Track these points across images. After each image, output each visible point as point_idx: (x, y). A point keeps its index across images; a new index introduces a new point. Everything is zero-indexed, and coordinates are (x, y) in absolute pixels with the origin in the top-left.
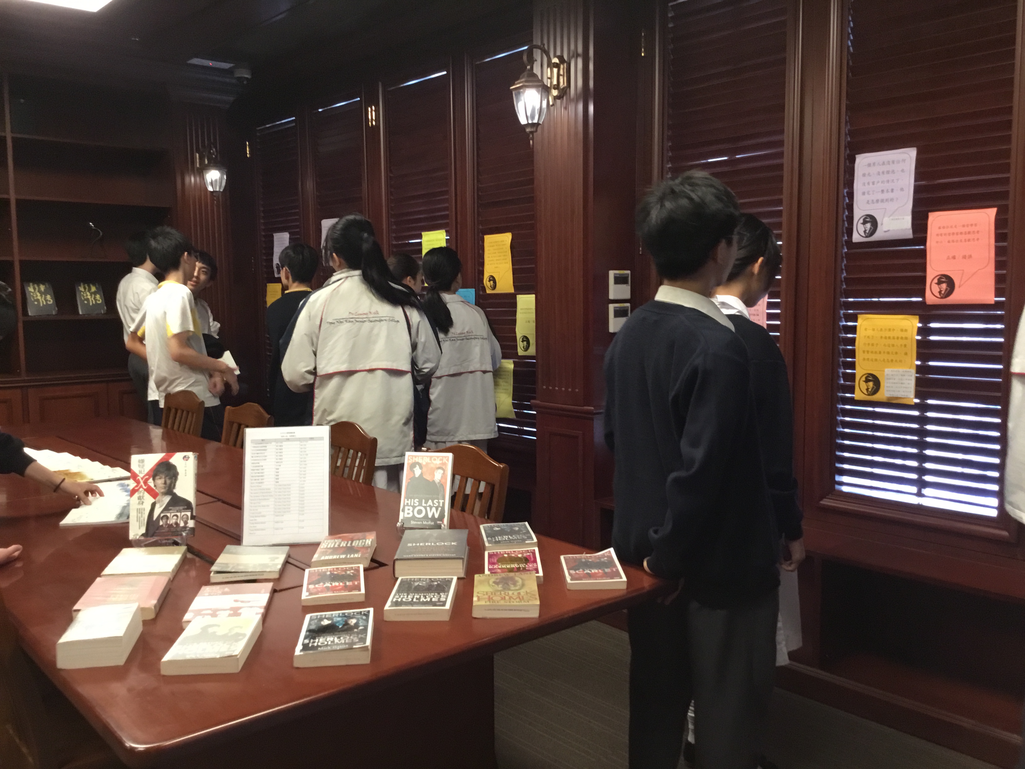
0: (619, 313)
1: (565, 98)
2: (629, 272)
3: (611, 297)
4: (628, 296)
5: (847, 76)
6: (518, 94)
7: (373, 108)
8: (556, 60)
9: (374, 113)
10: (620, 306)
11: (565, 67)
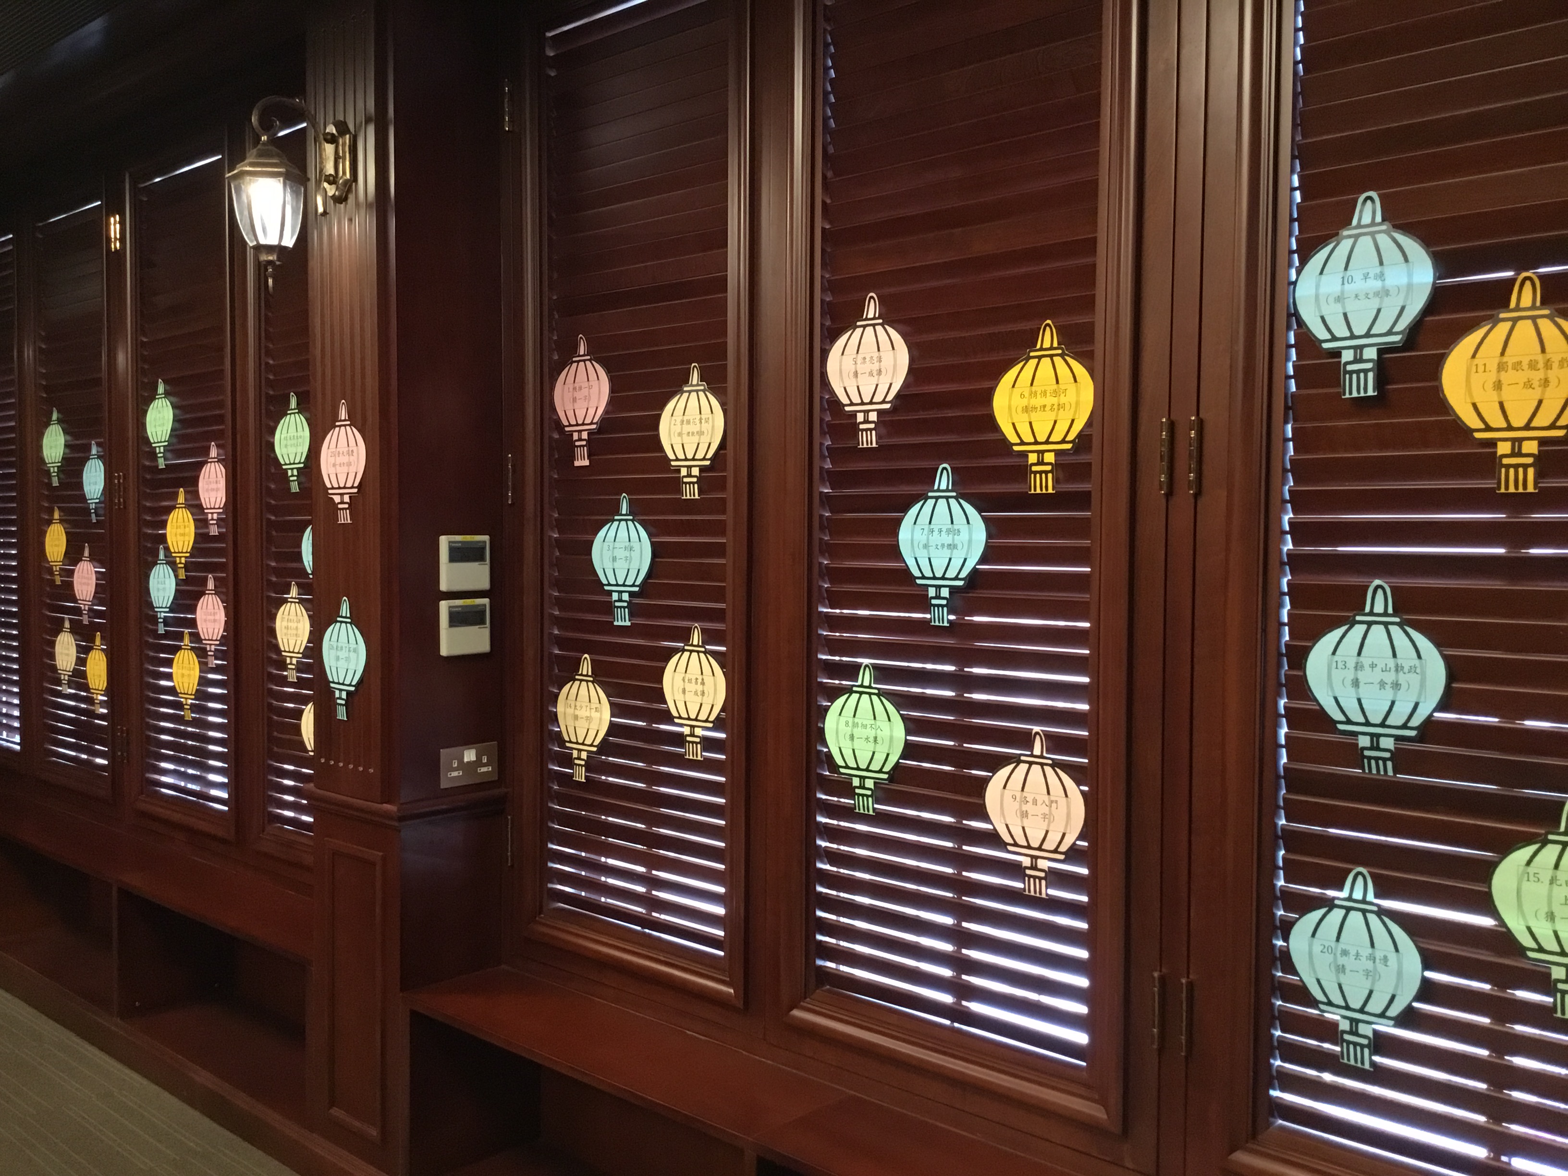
0: (458, 619)
1: (351, 201)
2: (486, 538)
3: (443, 587)
4: (484, 584)
5: (823, 175)
6: (239, 190)
7: (117, 217)
9: (118, 226)
10: (465, 604)
11: (347, 141)
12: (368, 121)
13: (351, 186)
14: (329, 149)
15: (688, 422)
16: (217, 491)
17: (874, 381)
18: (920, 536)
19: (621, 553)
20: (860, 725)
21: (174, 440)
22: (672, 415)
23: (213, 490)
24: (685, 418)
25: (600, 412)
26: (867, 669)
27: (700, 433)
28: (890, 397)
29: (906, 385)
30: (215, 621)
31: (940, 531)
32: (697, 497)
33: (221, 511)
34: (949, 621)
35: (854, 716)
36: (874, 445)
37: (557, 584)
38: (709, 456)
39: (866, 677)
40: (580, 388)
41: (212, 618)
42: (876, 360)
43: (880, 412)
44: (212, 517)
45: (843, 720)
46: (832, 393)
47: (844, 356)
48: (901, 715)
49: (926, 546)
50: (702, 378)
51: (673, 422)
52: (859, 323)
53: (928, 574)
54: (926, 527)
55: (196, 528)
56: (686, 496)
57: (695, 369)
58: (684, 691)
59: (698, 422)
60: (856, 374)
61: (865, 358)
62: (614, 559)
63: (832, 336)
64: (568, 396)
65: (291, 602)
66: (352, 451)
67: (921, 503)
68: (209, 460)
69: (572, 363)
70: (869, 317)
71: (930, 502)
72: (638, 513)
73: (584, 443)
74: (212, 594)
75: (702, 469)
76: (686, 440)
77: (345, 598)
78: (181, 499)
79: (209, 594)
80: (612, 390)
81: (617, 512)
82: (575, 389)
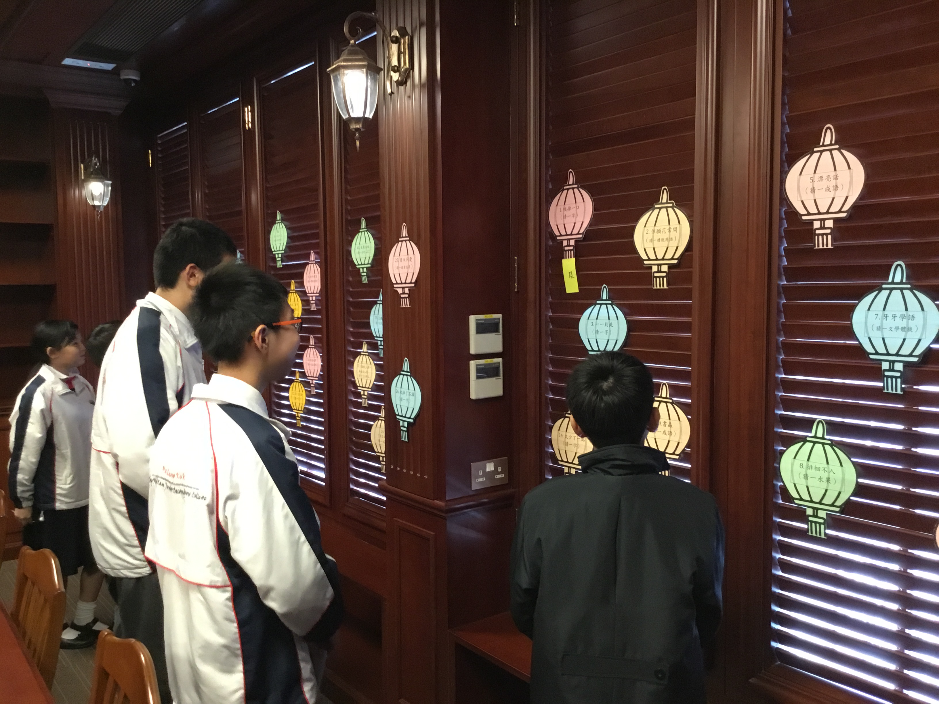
1: (409, 83)
2: (500, 316)
3: (472, 351)
4: (499, 348)
5: (785, 34)
6: (336, 80)
7: (250, 107)
8: (395, 33)
9: (250, 113)
10: (487, 363)
11: (407, 41)
12: (421, 25)
13: (410, 72)
14: (394, 47)
15: (659, 231)
16: (315, 282)
17: (831, 195)
18: (874, 320)
19: (602, 328)
20: (813, 468)
21: (287, 250)
22: (645, 226)
23: (312, 281)
24: (656, 228)
25: (585, 225)
26: (820, 425)
27: (669, 239)
28: (846, 208)
29: (862, 197)
30: (315, 365)
31: (894, 317)
32: (665, 287)
33: (318, 295)
34: (902, 389)
35: (808, 460)
36: (830, 246)
37: (553, 349)
38: (677, 256)
39: (819, 430)
40: (569, 209)
41: (313, 363)
42: (832, 178)
43: (836, 221)
44: (312, 298)
45: (797, 462)
46: (790, 205)
47: (802, 176)
48: (853, 463)
49: (880, 328)
50: (671, 198)
51: (646, 231)
52: (815, 149)
53: (882, 350)
54: (880, 313)
55: (303, 306)
56: (657, 286)
57: (665, 191)
59: (667, 231)
60: (813, 190)
61: (822, 177)
62: (597, 332)
63: (791, 161)
64: (559, 215)
65: (363, 355)
66: (411, 258)
67: (875, 293)
68: (310, 262)
69: (563, 191)
70: (825, 144)
71: (885, 293)
72: (616, 298)
73: (571, 248)
74: (312, 348)
75: (670, 266)
76: (656, 244)
77: (406, 358)
78: (293, 287)
79: (311, 348)
80: (595, 209)
81: (599, 297)
82: (565, 209)
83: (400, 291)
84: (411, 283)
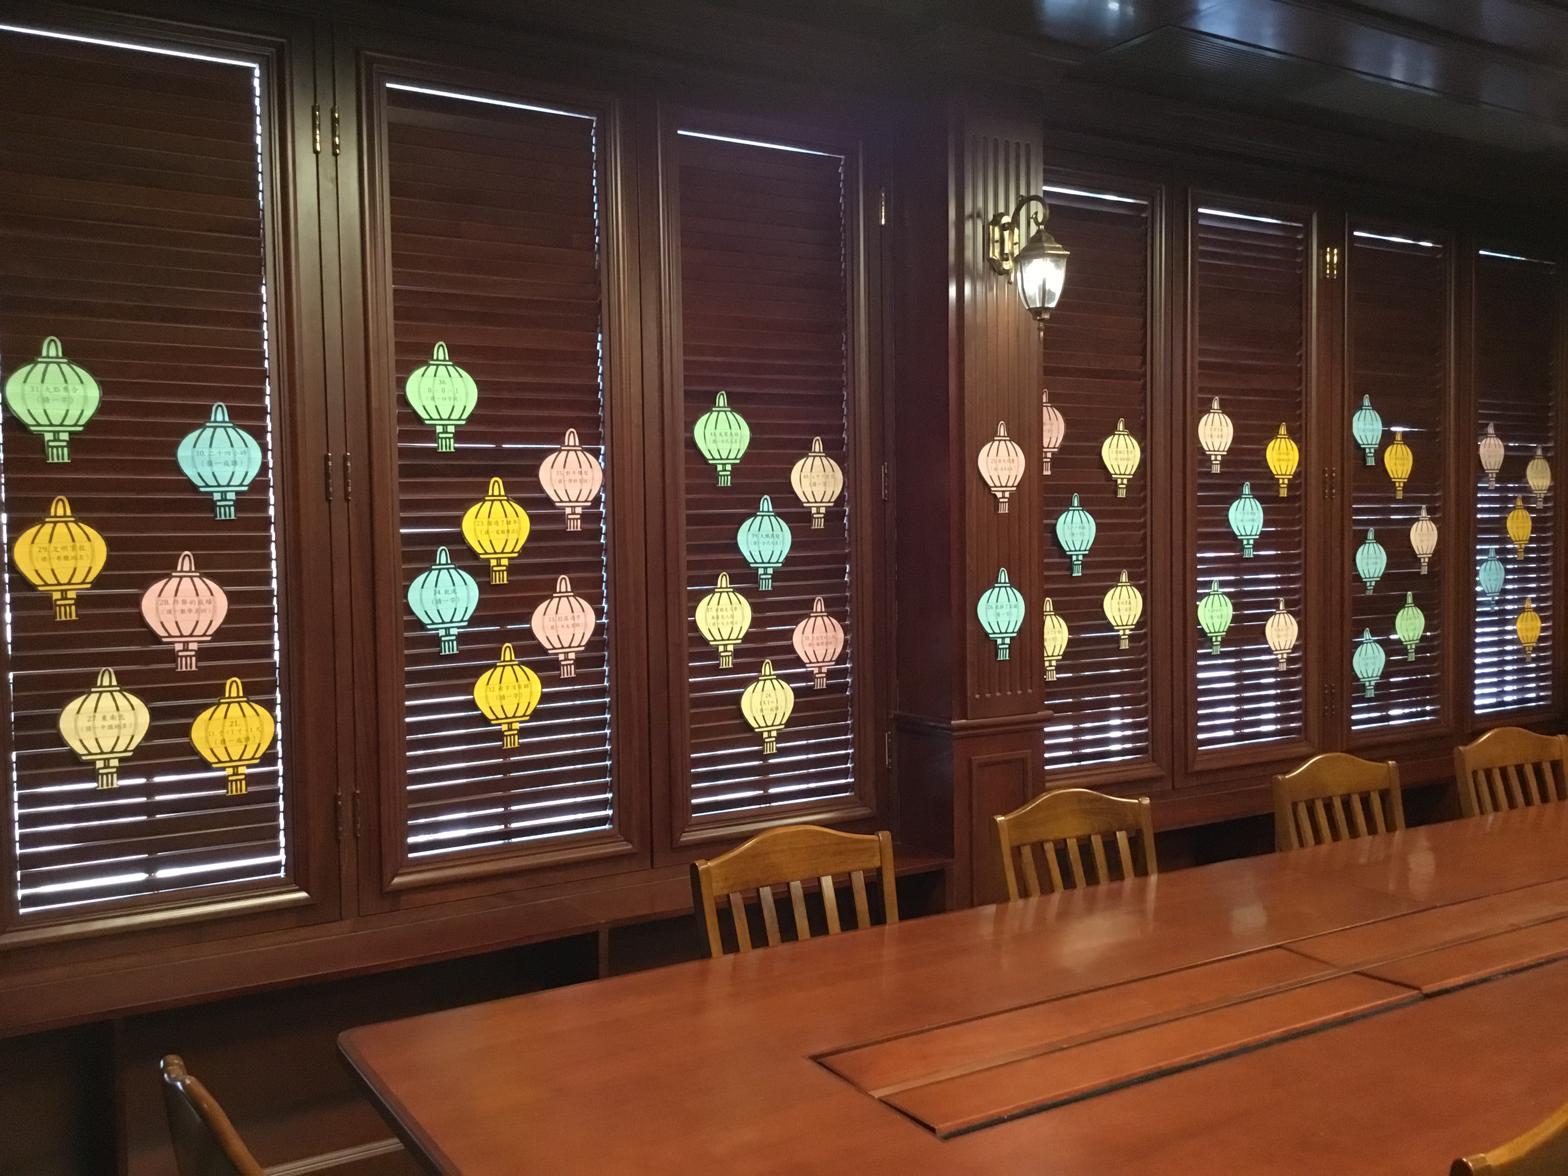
15: (1121, 452)
17: (1219, 440)
18: (1239, 516)
19: (1077, 531)
20: (1215, 610)
22: (1110, 447)
23: (572, 480)
24: (1119, 450)
26: (1216, 583)
27: (1127, 459)
28: (1226, 449)
29: (1233, 444)
30: (574, 625)
32: (1125, 496)
33: (587, 504)
34: (1253, 555)
35: (1212, 606)
36: (1219, 471)
38: (1132, 473)
39: (1215, 586)
40: (1045, 424)
41: (570, 622)
42: (1219, 430)
43: (1221, 456)
44: (570, 510)
45: (1207, 609)
46: (1200, 444)
48: (1231, 602)
49: (1242, 521)
50: (1126, 427)
51: (1111, 452)
52: (1211, 411)
53: (1243, 534)
54: (1241, 512)
55: (534, 523)
56: (1119, 495)
57: (1122, 422)
58: (1119, 610)
59: (1125, 453)
60: (1211, 436)
62: (1073, 534)
63: (1201, 416)
67: (1240, 500)
68: (562, 448)
70: (1214, 409)
71: (1243, 500)
72: (1085, 505)
75: (1129, 480)
76: (1120, 463)
78: (497, 490)
79: (563, 597)
80: (1067, 427)
81: (1071, 505)
83: (999, 495)
84: (1013, 486)
